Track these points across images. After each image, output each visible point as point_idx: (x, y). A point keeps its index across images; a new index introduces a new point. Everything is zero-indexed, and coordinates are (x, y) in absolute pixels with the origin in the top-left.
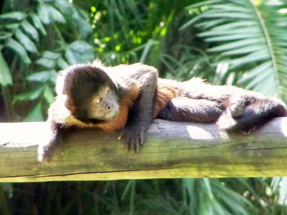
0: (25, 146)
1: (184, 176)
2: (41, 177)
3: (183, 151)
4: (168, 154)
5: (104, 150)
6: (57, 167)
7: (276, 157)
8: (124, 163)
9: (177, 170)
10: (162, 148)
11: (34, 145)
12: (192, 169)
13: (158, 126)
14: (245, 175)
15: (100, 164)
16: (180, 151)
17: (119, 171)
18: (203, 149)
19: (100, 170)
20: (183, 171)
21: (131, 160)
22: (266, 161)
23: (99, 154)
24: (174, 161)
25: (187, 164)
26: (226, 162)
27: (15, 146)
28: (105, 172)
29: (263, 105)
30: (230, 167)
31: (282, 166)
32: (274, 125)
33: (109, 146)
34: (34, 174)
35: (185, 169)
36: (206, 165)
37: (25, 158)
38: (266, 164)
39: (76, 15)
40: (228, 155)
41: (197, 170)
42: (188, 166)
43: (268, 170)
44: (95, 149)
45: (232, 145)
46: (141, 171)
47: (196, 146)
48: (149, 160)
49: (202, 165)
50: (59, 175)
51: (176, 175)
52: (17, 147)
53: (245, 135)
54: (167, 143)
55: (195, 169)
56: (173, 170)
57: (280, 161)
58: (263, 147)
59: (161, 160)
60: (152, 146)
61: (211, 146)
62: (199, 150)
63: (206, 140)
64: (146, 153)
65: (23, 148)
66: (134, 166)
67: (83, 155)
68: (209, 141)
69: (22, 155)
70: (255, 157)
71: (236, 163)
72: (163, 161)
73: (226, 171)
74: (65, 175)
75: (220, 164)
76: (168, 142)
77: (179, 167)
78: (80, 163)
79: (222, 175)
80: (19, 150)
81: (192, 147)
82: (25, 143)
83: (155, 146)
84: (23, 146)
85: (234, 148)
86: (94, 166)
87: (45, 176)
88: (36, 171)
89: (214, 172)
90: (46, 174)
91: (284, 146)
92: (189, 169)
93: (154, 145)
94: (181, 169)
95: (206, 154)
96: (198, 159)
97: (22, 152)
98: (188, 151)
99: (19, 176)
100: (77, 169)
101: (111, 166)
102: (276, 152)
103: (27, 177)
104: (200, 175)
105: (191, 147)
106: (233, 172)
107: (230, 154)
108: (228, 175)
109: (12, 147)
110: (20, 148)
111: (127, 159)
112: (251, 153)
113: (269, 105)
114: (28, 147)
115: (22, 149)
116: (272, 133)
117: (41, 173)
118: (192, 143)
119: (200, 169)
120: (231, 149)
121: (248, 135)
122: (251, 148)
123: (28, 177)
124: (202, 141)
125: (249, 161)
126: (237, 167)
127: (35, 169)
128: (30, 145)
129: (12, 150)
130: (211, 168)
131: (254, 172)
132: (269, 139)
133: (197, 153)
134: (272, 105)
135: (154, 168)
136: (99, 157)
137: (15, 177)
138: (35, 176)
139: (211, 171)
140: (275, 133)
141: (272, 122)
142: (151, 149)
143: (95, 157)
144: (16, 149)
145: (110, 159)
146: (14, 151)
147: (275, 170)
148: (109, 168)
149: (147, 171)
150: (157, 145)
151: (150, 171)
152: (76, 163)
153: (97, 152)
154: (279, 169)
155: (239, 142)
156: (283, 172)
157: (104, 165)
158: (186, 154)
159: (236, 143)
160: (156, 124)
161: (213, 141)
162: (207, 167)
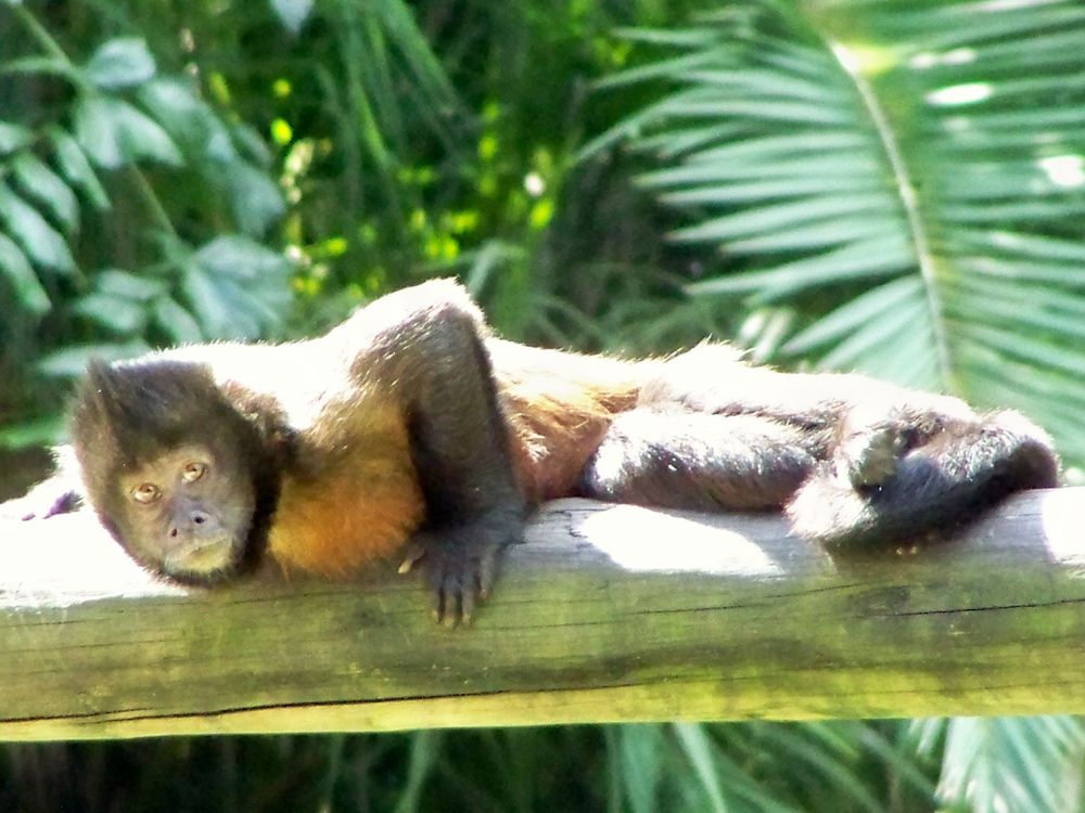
0: (63, 601)
1: (668, 715)
2: (122, 720)
3: (664, 619)
4: (606, 630)
5: (364, 615)
6: (185, 683)
7: (1016, 640)
8: (441, 666)
9: (641, 692)
10: (586, 610)
11: (97, 598)
12: (698, 688)
13: (568, 523)
14: (901, 711)
15: (348, 669)
16: (652, 620)
17: (420, 698)
18: (741, 612)
19: (347, 692)
20: (666, 697)
21: (467, 654)
22: (981, 657)
23: (345, 630)
24: (630, 657)
25: (678, 670)
26: (827, 661)
27: (24, 603)
28: (366, 701)
29: (960, 454)
30: (842, 680)
31: (1042, 675)
32: (1010, 517)
33: (383, 604)
34: (96, 708)
35: (670, 687)
36: (753, 671)
37: (64, 648)
38: (981, 669)
39: (219, 144)
40: (838, 637)
41: (718, 692)
42: (684, 677)
43: (987, 692)
44: (329, 614)
45: (851, 597)
46: (505, 697)
47: (715, 601)
48: (537, 655)
49: (737, 674)
50: (193, 715)
51: (637, 711)
52: (30, 608)
53: (898, 557)
54: (603, 591)
55: (712, 687)
56: (628, 692)
57: (1035, 657)
58: (967, 601)
59: (582, 653)
60: (545, 602)
61: (771, 601)
62: (725, 614)
63: (753, 577)
64: (522, 628)
65: (57, 610)
66: (477, 677)
67: (285, 637)
68: (763, 580)
69: (52, 636)
70: (939, 641)
71: (868, 665)
72: (591, 657)
73: (827, 694)
74: (216, 714)
75: (804, 668)
76: (606, 584)
77: (650, 682)
78: (271, 669)
79: (812, 709)
80: (38, 616)
81: (701, 604)
82: (64, 593)
83: (558, 602)
84: (57, 604)
85: (858, 608)
86: (325, 678)
87: (139, 718)
88: (104, 698)
89: (784, 698)
90: (145, 709)
91: (1046, 598)
92: (686, 686)
93: (552, 595)
94: (656, 689)
95: (752, 629)
96: (722, 651)
97: (51, 627)
98: (682, 619)
99: (42, 718)
100: (261, 691)
101: (390, 677)
102: (1017, 620)
103: (70, 720)
104: (728, 710)
105: (693, 606)
106: (854, 698)
107: (842, 630)
108: (837, 712)
109: (14, 606)
110: (43, 609)
111: (452, 651)
112: (922, 628)
113: (983, 450)
114: (73, 608)
115: (51, 617)
116: (1002, 550)
117: (126, 707)
118: (699, 588)
119: (728, 687)
120: (848, 610)
121: (911, 559)
122: (923, 608)
123: (74, 720)
124: (736, 581)
125: (917, 655)
126: (872, 680)
127: (100, 691)
128: (82, 600)
129: (15, 617)
130: (770, 683)
131: (934, 699)
132: (993, 572)
133: (717, 628)
134: (994, 451)
135: (553, 686)
136: (344, 645)
137: (24, 720)
138: (100, 718)
139: (771, 696)
140: (1014, 549)
141: (1002, 508)
142: (543, 612)
143: (327, 646)
144: (29, 614)
145: (388, 649)
146: (22, 621)
147: (1014, 692)
148: (384, 685)
149: (527, 696)
150: (564, 597)
151: (542, 694)
152: (257, 668)
153: (336, 626)
154: (1032, 685)
155: (876, 585)
156: (1047, 697)
157: (367, 675)
158: (675, 631)
159: (866, 588)
160: (563, 517)
161: (779, 579)
162: (752, 678)
